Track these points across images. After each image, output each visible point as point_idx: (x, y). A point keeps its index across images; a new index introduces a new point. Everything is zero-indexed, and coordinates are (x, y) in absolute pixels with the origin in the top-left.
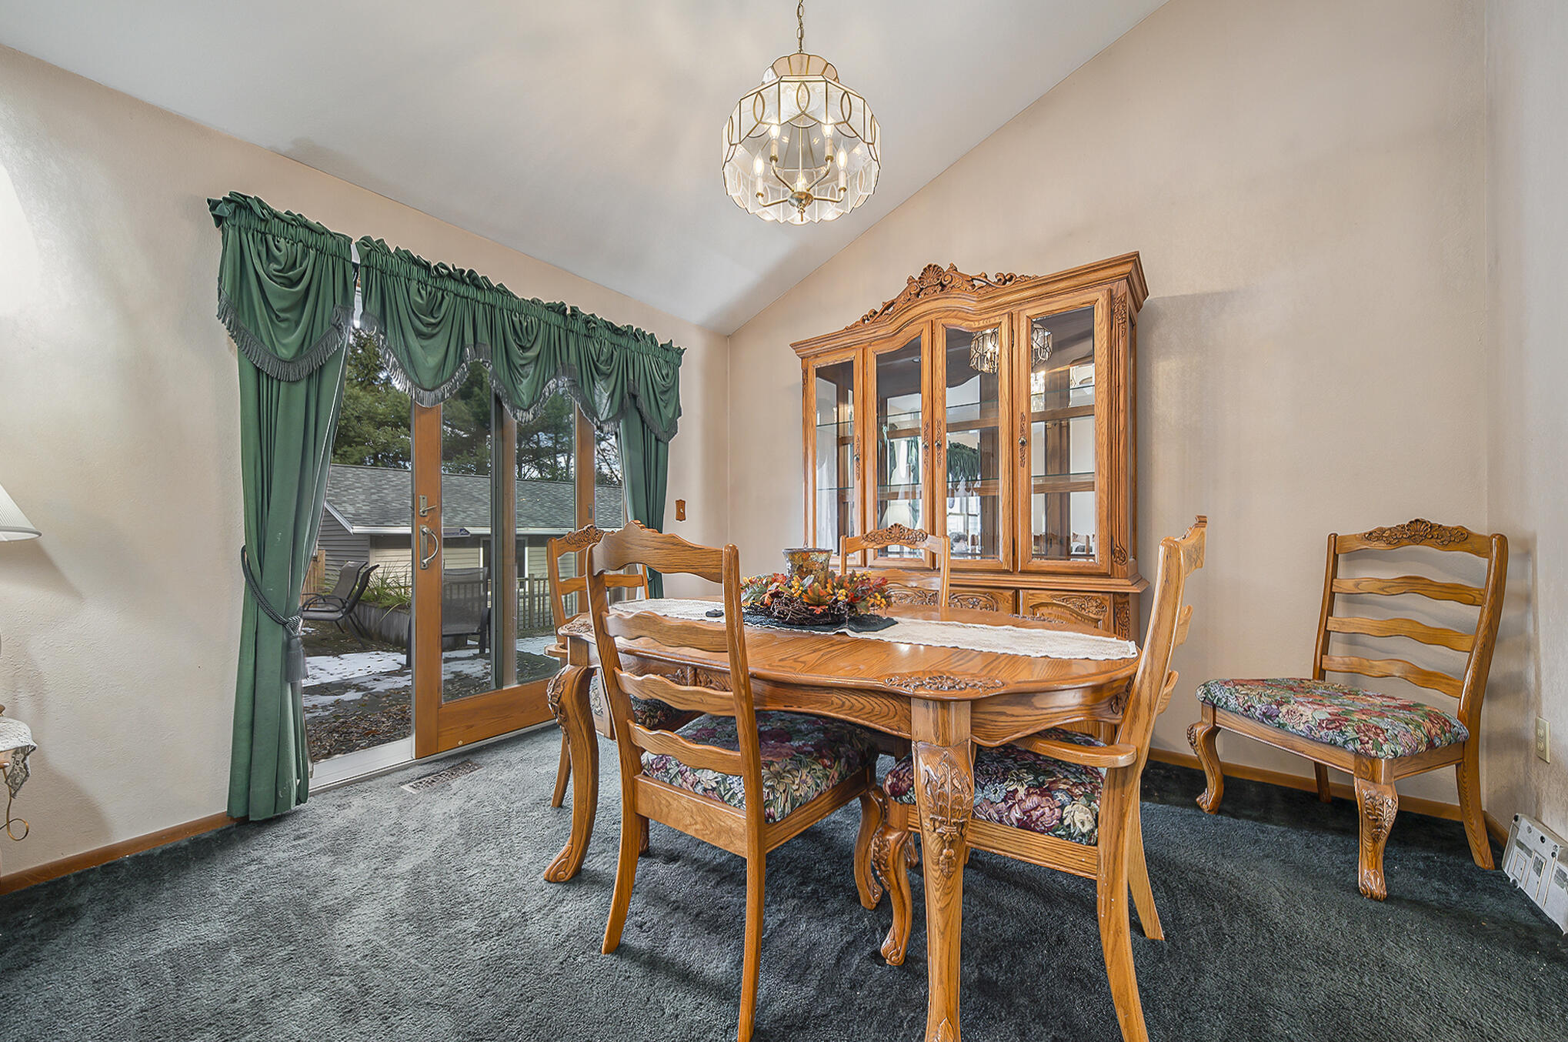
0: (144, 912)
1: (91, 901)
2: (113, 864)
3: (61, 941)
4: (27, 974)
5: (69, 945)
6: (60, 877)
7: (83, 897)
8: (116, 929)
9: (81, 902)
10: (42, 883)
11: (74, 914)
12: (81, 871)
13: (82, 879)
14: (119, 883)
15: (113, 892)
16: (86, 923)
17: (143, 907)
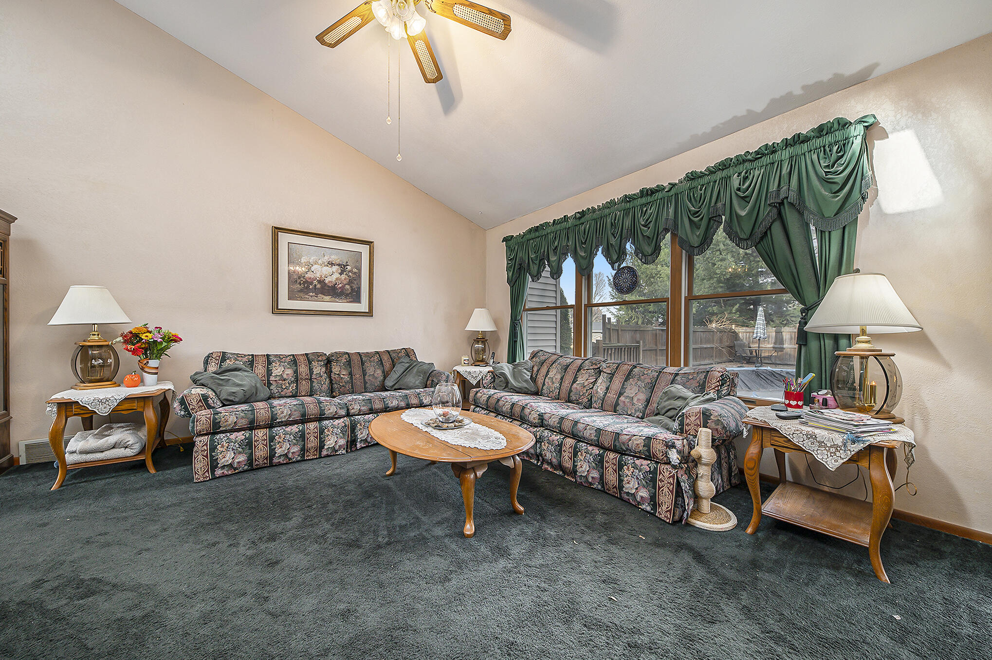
0: (984, 581)
1: (951, 553)
2: (970, 541)
3: (931, 564)
4: (911, 567)
5: (934, 568)
6: (938, 530)
7: (947, 549)
8: (963, 579)
9: (946, 550)
10: (927, 528)
11: (941, 555)
12: (949, 534)
13: (949, 539)
14: (971, 554)
15: (967, 557)
16: (946, 564)
17: (985, 578)
